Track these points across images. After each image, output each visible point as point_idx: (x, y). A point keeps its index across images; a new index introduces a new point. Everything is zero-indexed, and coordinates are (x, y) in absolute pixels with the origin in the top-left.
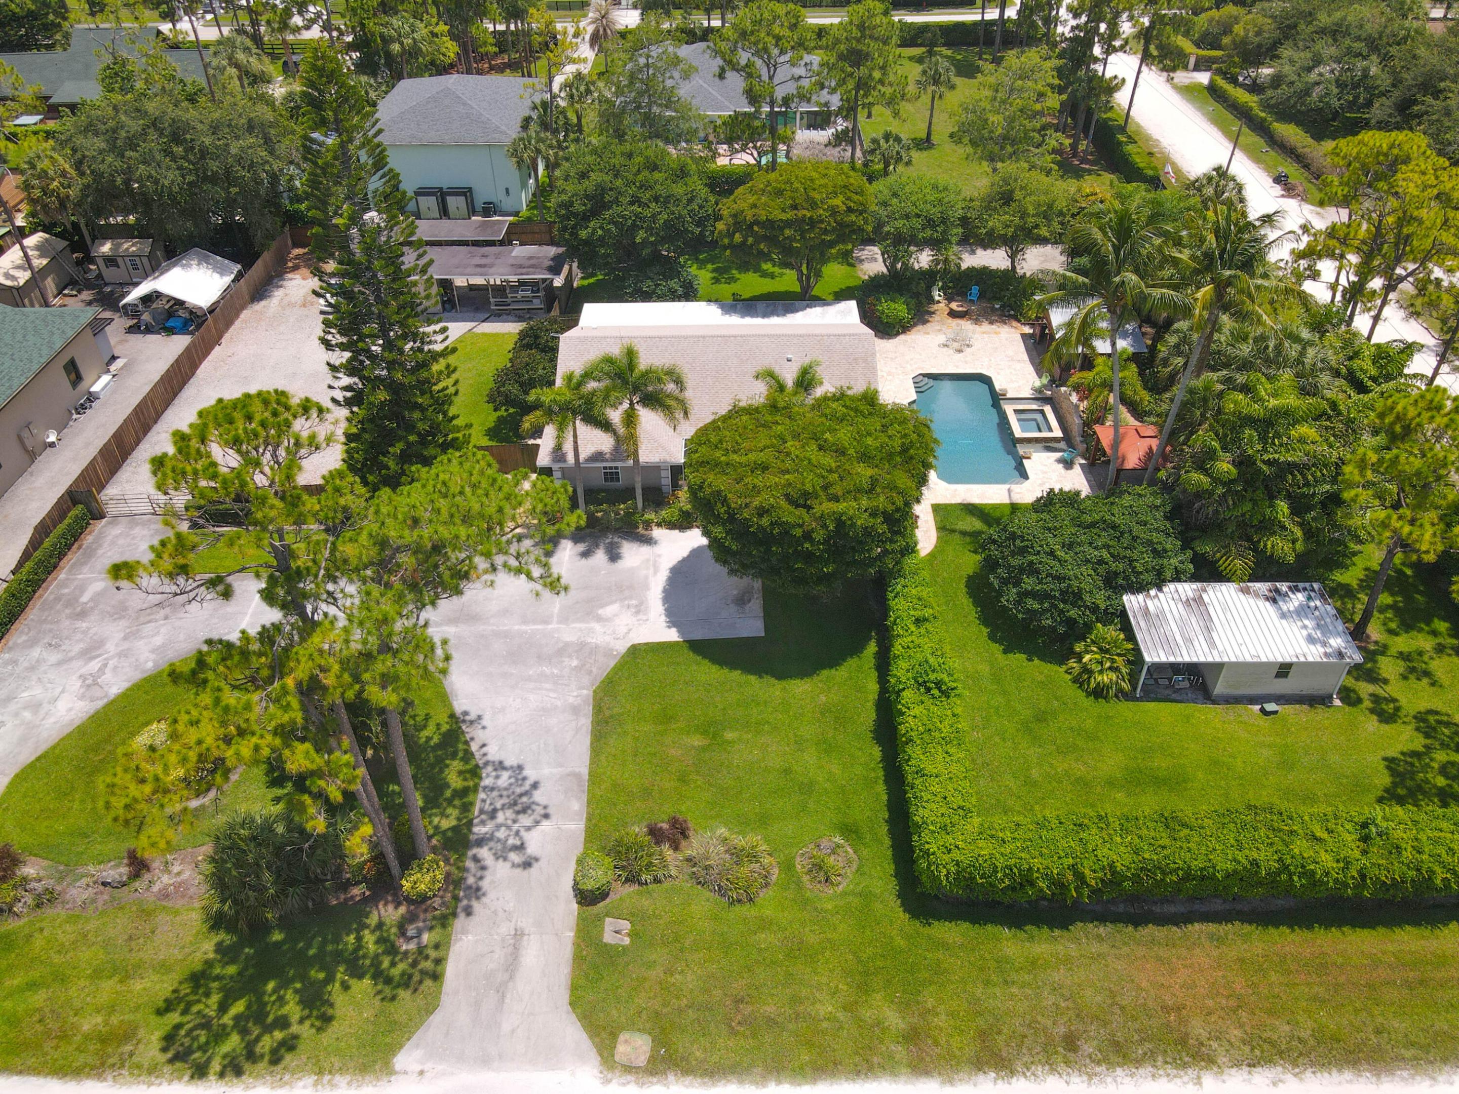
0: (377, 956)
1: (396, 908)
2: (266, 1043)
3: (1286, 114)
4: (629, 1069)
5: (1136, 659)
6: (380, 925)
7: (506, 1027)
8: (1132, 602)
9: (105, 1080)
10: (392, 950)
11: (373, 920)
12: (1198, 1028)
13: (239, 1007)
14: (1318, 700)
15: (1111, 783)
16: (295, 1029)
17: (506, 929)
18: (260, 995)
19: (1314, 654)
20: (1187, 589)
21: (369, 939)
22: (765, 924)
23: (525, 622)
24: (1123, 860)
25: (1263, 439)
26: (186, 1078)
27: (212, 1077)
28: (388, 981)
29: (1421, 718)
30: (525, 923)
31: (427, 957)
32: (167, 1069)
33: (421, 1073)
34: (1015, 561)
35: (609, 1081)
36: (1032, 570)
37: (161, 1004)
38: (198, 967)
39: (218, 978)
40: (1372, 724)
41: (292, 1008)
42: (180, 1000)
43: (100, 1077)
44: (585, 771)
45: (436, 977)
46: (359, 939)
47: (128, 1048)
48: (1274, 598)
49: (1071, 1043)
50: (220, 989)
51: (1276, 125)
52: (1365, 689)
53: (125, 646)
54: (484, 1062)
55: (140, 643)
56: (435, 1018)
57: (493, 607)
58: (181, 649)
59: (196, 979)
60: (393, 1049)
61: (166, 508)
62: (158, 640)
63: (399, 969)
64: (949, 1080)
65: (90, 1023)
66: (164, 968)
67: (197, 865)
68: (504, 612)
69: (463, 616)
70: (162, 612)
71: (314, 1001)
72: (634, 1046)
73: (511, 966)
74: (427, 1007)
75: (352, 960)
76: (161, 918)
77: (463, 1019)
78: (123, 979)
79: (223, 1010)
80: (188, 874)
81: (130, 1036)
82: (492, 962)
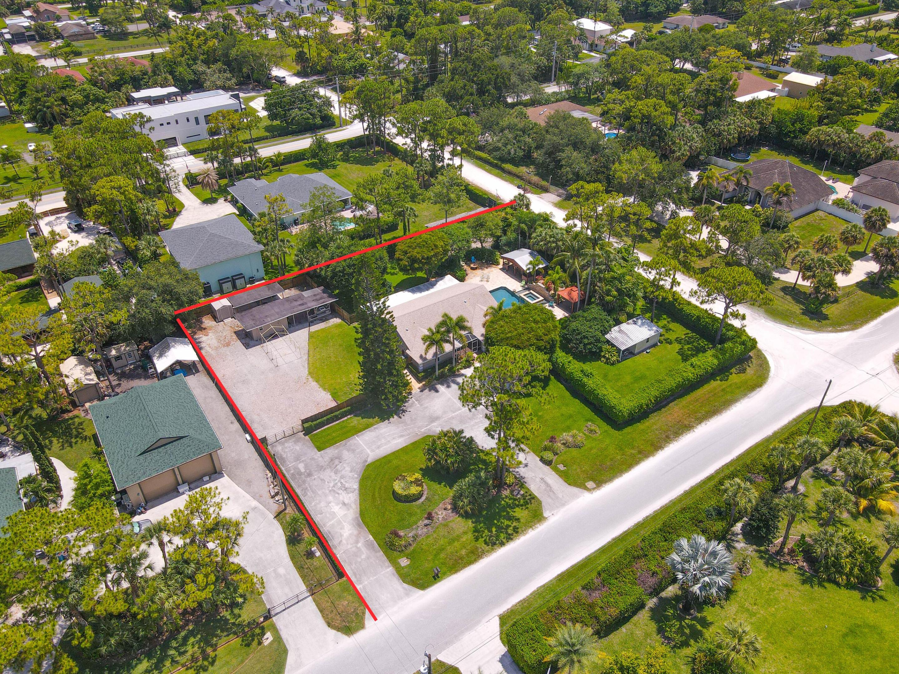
0: (513, 503)
1: (507, 490)
2: (510, 531)
3: (503, 160)
4: (594, 489)
5: (619, 350)
6: (507, 496)
7: (560, 496)
8: (608, 336)
10: (515, 500)
11: (504, 496)
12: (686, 423)
13: (494, 529)
14: (655, 345)
15: (632, 383)
16: (513, 525)
17: (538, 480)
18: (496, 524)
19: (652, 333)
20: (616, 328)
21: (507, 500)
22: (591, 449)
23: (454, 412)
24: (657, 393)
25: (621, 283)
26: (501, 547)
27: (507, 543)
29: (676, 340)
30: (541, 476)
31: (527, 495)
32: (494, 548)
33: (553, 514)
34: (579, 337)
35: (592, 493)
36: (585, 337)
37: (475, 539)
38: (473, 528)
39: (481, 527)
40: (668, 346)
41: (506, 522)
42: (478, 536)
43: (482, 558)
45: (534, 497)
46: (505, 501)
47: (479, 550)
48: (635, 323)
49: (668, 437)
50: (485, 529)
51: (503, 165)
52: (662, 338)
53: (339, 475)
54: (563, 505)
55: (343, 472)
56: (543, 504)
57: (439, 413)
58: (359, 467)
59: (476, 530)
60: (541, 514)
61: (291, 432)
62: (348, 469)
63: (522, 502)
64: (654, 456)
65: (463, 552)
66: (465, 533)
67: (445, 509)
68: (445, 412)
69: (433, 419)
70: (337, 462)
71: (510, 518)
72: (590, 484)
73: (548, 485)
74: (539, 503)
75: (509, 506)
76: (451, 524)
77: (550, 500)
78: (458, 541)
79: (491, 532)
80: (444, 512)
81: (477, 548)
82: (543, 486)
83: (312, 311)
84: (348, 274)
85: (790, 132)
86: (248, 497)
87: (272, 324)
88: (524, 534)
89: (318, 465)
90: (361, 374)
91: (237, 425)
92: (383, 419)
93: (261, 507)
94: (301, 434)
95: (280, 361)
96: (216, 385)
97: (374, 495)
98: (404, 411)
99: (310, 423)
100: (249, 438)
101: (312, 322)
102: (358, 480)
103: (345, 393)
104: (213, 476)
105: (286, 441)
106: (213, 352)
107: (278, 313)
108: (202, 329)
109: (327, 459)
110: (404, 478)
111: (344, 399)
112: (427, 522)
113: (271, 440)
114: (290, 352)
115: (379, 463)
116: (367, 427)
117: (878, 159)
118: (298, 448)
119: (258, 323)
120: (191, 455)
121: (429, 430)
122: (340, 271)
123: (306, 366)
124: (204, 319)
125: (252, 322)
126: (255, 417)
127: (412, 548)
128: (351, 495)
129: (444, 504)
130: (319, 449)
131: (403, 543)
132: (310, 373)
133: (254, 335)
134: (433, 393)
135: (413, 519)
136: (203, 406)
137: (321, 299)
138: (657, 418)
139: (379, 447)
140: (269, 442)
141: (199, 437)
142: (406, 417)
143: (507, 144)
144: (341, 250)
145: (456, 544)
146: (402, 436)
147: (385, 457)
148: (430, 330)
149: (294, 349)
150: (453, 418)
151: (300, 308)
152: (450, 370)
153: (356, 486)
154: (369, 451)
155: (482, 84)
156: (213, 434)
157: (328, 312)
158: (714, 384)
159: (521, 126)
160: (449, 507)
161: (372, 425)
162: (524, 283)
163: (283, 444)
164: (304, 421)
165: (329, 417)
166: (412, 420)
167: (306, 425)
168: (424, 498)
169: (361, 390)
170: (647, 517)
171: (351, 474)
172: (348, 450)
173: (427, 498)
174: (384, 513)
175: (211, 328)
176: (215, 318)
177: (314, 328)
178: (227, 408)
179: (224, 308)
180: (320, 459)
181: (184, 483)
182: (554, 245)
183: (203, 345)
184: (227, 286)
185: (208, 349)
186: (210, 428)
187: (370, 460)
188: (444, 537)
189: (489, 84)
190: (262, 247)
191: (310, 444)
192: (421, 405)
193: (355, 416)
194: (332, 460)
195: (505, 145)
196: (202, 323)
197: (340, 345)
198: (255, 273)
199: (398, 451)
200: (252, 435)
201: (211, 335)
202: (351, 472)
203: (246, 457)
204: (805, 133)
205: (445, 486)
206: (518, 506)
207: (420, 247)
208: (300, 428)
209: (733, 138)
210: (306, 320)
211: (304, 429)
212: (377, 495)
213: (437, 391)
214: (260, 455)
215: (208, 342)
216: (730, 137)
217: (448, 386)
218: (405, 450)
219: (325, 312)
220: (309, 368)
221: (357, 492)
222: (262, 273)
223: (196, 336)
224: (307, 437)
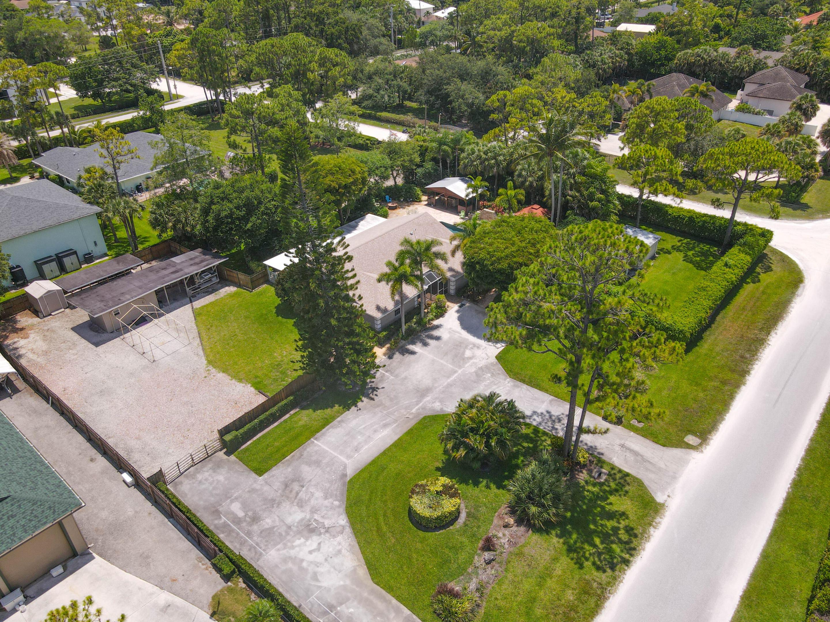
0: (601, 490)
1: (583, 473)
2: (624, 537)
4: (701, 445)
6: (586, 482)
7: (662, 466)
9: (609, 597)
10: (601, 484)
11: (582, 483)
13: (597, 541)
14: (654, 257)
16: (621, 526)
17: (617, 448)
18: (595, 531)
19: (652, 241)
21: (590, 488)
23: (448, 377)
26: (626, 568)
27: (631, 559)
28: (616, 490)
29: (673, 248)
30: (618, 442)
31: (615, 474)
32: (617, 573)
33: (669, 496)
35: (702, 451)
37: (577, 566)
38: (565, 547)
39: (575, 542)
40: (668, 256)
41: (610, 524)
42: (578, 558)
43: (606, 599)
44: (552, 397)
45: (627, 475)
46: (588, 491)
47: (595, 585)
50: (582, 543)
51: (379, 114)
53: (308, 508)
54: (674, 478)
55: (313, 502)
56: (646, 483)
57: (427, 382)
58: (337, 487)
59: (571, 549)
60: (652, 500)
61: (202, 455)
62: (319, 494)
63: (613, 485)
64: (744, 384)
65: (570, 596)
66: (555, 560)
67: (506, 526)
68: (435, 380)
69: (423, 392)
70: (296, 487)
71: (611, 516)
72: (691, 439)
73: (636, 454)
74: (640, 483)
75: (598, 497)
76: (526, 550)
77: (652, 476)
78: (550, 576)
79: (595, 546)
80: (507, 532)
81: (588, 582)
82: (631, 457)
83: (191, 280)
84: (238, 219)
85: (656, 60)
86: (149, 587)
87: (135, 302)
88: (648, 539)
89: (265, 500)
90: (300, 343)
91: (102, 462)
92: (347, 407)
93: (178, 601)
94: (221, 454)
95: (158, 354)
96: (53, 405)
97: (379, 530)
98: (374, 389)
99: (234, 433)
100: (128, 478)
101: (194, 296)
102: (342, 510)
103: (275, 380)
104: (71, 563)
105: (197, 471)
106: (41, 360)
107: (140, 287)
108: (16, 330)
109: (277, 485)
110: (423, 490)
111: (274, 389)
112: (487, 555)
113: (170, 474)
114: (169, 338)
115: (366, 475)
116: (326, 422)
117: (753, 72)
118: (221, 478)
119: (110, 304)
120: (19, 533)
121: (424, 408)
122: (226, 217)
123: (201, 353)
124: (18, 317)
125: (99, 305)
126: (133, 443)
127: (482, 611)
128: (339, 538)
129: (501, 518)
130: (260, 472)
131: (467, 605)
132: (210, 362)
133: (108, 323)
134: (409, 358)
135: (462, 556)
136: (33, 442)
137: (202, 261)
138: (713, 337)
139: (357, 449)
140: (169, 477)
141: (31, 495)
142: (381, 396)
143: (379, 90)
144: (221, 189)
145: (550, 583)
146: (385, 426)
147: (373, 462)
148: (389, 264)
149: (175, 334)
150: (450, 385)
151: (174, 276)
152: (419, 322)
153: (343, 521)
154: (343, 459)
155: (332, 39)
156: (60, 484)
157: (215, 280)
158: (748, 288)
159: (391, 69)
160: (511, 521)
161: (333, 418)
162: (463, 214)
163: (193, 476)
164: (223, 432)
165: (262, 417)
166: (391, 400)
167: (228, 438)
168: (463, 515)
169: (302, 369)
170: (799, 469)
171: (326, 503)
172: (309, 464)
173: (469, 515)
174: (410, 558)
175: (32, 327)
176: (36, 313)
177: (199, 304)
178: (80, 439)
179: (50, 294)
180: (266, 488)
181: (12, 590)
182: (493, 161)
183: (22, 351)
184: (51, 268)
185: (31, 355)
186: (52, 475)
187: (350, 472)
188: (526, 575)
189: (340, 38)
190: (96, 209)
191: (240, 467)
192: (397, 376)
193: (303, 408)
194: (286, 486)
195: (378, 91)
196: (16, 322)
197: (246, 317)
198: (91, 248)
199: (389, 449)
200: (133, 473)
201: (33, 335)
202: (326, 498)
203: (130, 512)
204: (671, 60)
205: (488, 487)
206: (611, 493)
207: (333, 174)
208: (217, 444)
209: (609, 68)
210: (184, 294)
211: (224, 444)
212: (385, 528)
213: (413, 353)
214: (156, 503)
215: (30, 346)
216: (606, 66)
217: (425, 344)
218: (398, 445)
219: (210, 280)
220: (207, 356)
221: (348, 530)
222: (102, 246)
223: (8, 342)
224: (233, 457)
